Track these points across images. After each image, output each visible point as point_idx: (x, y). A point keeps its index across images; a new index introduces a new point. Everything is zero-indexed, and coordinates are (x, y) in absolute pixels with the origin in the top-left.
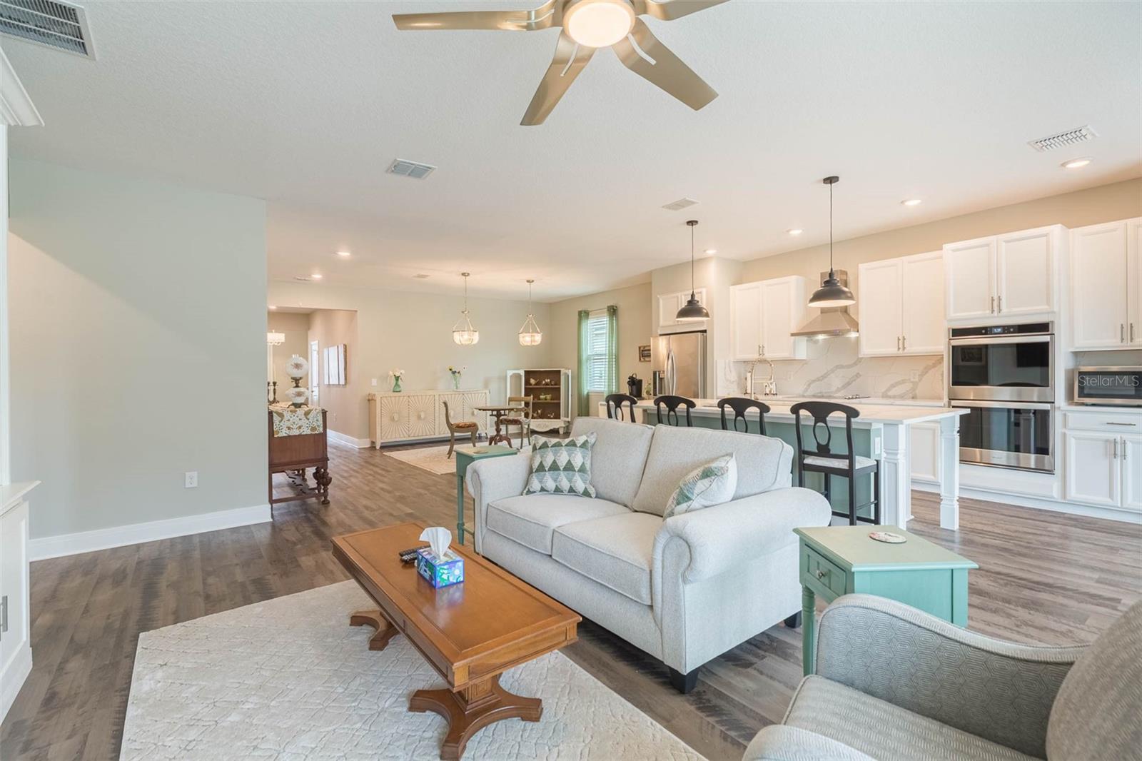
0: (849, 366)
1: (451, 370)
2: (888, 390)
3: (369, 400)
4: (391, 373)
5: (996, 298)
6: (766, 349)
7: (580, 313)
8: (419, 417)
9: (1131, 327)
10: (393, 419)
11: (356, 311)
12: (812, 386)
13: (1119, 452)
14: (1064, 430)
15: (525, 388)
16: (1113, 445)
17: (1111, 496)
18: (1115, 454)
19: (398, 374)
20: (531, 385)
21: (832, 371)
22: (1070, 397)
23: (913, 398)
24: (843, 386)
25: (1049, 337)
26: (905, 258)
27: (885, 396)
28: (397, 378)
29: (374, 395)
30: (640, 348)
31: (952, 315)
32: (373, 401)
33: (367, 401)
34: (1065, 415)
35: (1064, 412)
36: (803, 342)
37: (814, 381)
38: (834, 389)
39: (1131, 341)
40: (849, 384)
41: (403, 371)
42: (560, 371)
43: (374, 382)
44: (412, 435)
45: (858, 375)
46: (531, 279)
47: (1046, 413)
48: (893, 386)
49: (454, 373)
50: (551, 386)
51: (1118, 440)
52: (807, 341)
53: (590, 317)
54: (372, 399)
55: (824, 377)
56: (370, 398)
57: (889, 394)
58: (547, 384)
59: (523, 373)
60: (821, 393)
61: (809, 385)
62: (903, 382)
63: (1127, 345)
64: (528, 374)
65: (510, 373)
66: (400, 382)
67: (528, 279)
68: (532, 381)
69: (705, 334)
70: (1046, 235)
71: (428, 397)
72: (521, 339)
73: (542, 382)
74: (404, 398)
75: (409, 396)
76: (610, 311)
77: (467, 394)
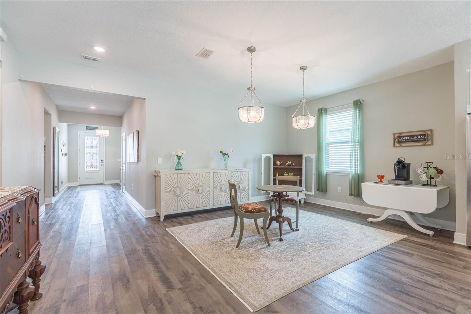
1: (221, 152)
3: (155, 176)
4: (174, 153)
7: (320, 110)
8: (198, 191)
10: (175, 193)
11: (145, 99)
15: (274, 168)
19: (180, 154)
20: (277, 165)
28: (179, 158)
29: (159, 172)
30: (394, 134)
32: (158, 177)
33: (154, 177)
41: (184, 152)
42: (302, 155)
43: (160, 160)
44: (192, 207)
49: (224, 154)
50: (292, 167)
53: (327, 113)
54: (158, 176)
56: (156, 175)
58: (289, 165)
59: (272, 157)
64: (276, 157)
65: (264, 156)
66: (181, 161)
68: (278, 163)
71: (204, 174)
73: (286, 163)
74: (185, 175)
75: (189, 173)
76: (356, 104)
77: (235, 172)
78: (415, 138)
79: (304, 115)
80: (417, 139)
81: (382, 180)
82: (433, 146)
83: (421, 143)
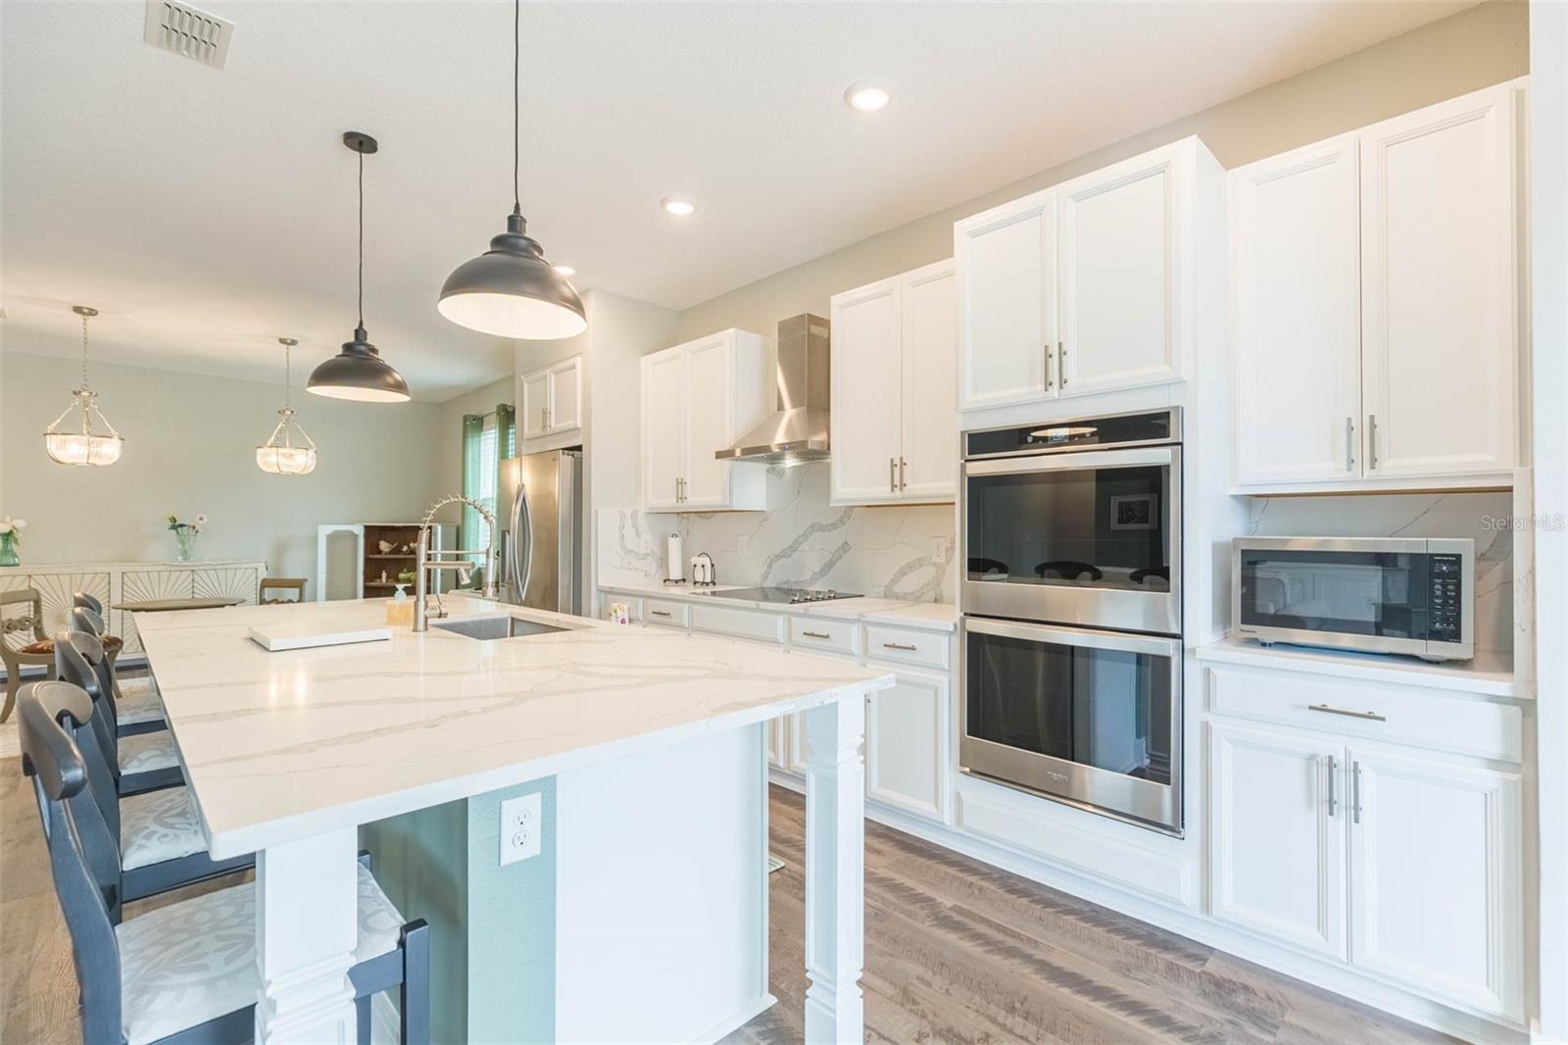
0: (831, 527)
1: (170, 520)
2: (894, 581)
5: (1055, 351)
6: (688, 488)
7: (466, 418)
9: (1373, 426)
12: (774, 566)
13: (1342, 795)
14: (1206, 716)
15: (367, 560)
16: (1326, 769)
17: (1322, 925)
18: (1331, 802)
20: (380, 552)
21: (805, 536)
22: (1223, 619)
23: (936, 601)
24: (822, 569)
25: (1167, 451)
26: (907, 277)
27: (889, 595)
28: (6, 538)
31: (972, 398)
34: (1207, 672)
35: (1205, 665)
36: (757, 472)
37: (777, 557)
38: (808, 575)
39: (1373, 467)
40: (831, 564)
42: (416, 527)
45: (845, 547)
46: (289, 337)
47: (1164, 662)
48: (903, 572)
49: (179, 527)
51: (1340, 758)
52: (768, 471)
53: (484, 428)
55: (793, 548)
57: (898, 589)
58: (411, 552)
59: (359, 530)
60: (787, 582)
61: (770, 566)
62: (921, 562)
63: (1362, 479)
64: (374, 534)
65: (324, 531)
67: (283, 337)
68: (384, 546)
69: (576, 453)
70: (1162, 169)
72: (259, 460)
73: (402, 547)
74: (13, 580)
75: (30, 576)
77: (215, 570)
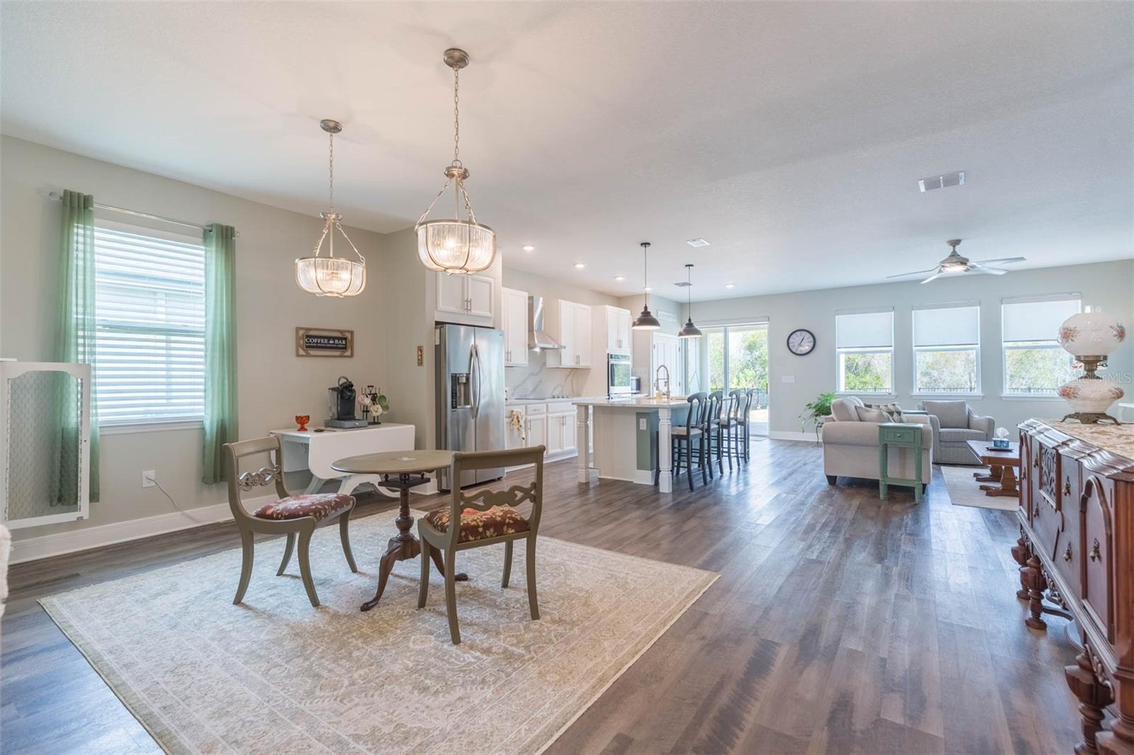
0: (537, 374)
2: (553, 392)
6: (512, 355)
21: (528, 378)
30: (298, 330)
38: (529, 393)
55: (524, 382)
62: (558, 386)
76: (224, 236)
78: (331, 342)
79: (331, 256)
80: (334, 344)
81: (306, 426)
82: (352, 359)
83: (338, 353)
